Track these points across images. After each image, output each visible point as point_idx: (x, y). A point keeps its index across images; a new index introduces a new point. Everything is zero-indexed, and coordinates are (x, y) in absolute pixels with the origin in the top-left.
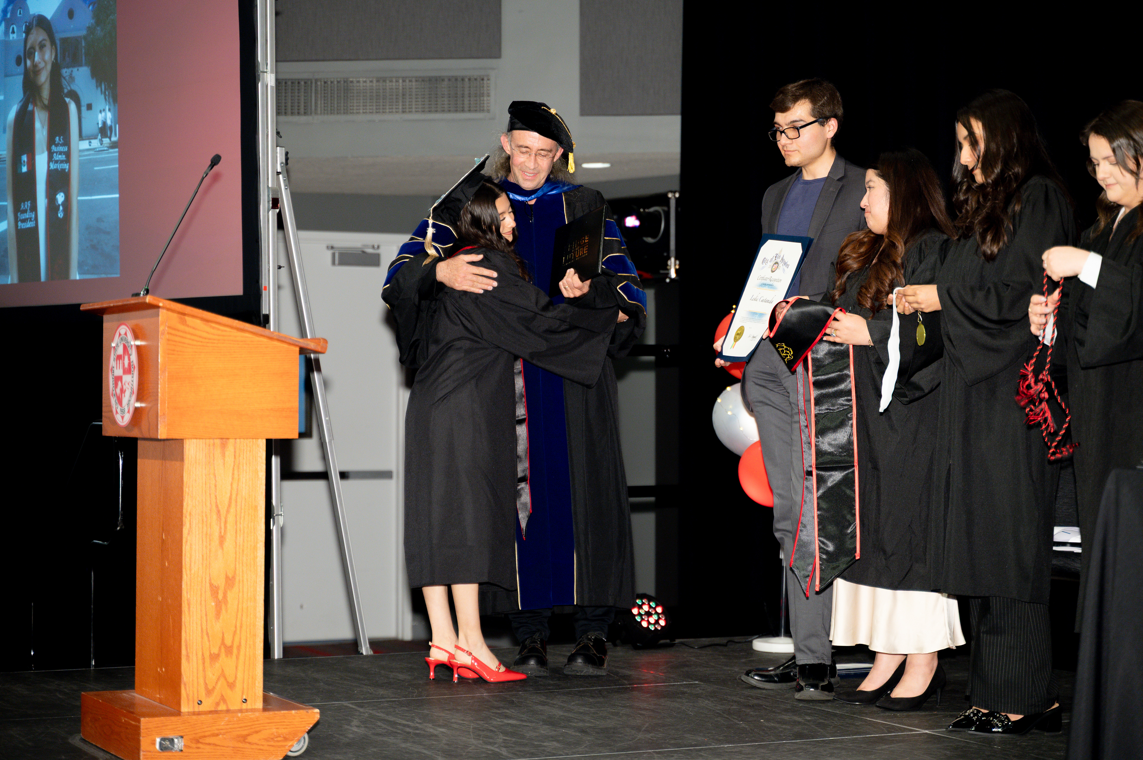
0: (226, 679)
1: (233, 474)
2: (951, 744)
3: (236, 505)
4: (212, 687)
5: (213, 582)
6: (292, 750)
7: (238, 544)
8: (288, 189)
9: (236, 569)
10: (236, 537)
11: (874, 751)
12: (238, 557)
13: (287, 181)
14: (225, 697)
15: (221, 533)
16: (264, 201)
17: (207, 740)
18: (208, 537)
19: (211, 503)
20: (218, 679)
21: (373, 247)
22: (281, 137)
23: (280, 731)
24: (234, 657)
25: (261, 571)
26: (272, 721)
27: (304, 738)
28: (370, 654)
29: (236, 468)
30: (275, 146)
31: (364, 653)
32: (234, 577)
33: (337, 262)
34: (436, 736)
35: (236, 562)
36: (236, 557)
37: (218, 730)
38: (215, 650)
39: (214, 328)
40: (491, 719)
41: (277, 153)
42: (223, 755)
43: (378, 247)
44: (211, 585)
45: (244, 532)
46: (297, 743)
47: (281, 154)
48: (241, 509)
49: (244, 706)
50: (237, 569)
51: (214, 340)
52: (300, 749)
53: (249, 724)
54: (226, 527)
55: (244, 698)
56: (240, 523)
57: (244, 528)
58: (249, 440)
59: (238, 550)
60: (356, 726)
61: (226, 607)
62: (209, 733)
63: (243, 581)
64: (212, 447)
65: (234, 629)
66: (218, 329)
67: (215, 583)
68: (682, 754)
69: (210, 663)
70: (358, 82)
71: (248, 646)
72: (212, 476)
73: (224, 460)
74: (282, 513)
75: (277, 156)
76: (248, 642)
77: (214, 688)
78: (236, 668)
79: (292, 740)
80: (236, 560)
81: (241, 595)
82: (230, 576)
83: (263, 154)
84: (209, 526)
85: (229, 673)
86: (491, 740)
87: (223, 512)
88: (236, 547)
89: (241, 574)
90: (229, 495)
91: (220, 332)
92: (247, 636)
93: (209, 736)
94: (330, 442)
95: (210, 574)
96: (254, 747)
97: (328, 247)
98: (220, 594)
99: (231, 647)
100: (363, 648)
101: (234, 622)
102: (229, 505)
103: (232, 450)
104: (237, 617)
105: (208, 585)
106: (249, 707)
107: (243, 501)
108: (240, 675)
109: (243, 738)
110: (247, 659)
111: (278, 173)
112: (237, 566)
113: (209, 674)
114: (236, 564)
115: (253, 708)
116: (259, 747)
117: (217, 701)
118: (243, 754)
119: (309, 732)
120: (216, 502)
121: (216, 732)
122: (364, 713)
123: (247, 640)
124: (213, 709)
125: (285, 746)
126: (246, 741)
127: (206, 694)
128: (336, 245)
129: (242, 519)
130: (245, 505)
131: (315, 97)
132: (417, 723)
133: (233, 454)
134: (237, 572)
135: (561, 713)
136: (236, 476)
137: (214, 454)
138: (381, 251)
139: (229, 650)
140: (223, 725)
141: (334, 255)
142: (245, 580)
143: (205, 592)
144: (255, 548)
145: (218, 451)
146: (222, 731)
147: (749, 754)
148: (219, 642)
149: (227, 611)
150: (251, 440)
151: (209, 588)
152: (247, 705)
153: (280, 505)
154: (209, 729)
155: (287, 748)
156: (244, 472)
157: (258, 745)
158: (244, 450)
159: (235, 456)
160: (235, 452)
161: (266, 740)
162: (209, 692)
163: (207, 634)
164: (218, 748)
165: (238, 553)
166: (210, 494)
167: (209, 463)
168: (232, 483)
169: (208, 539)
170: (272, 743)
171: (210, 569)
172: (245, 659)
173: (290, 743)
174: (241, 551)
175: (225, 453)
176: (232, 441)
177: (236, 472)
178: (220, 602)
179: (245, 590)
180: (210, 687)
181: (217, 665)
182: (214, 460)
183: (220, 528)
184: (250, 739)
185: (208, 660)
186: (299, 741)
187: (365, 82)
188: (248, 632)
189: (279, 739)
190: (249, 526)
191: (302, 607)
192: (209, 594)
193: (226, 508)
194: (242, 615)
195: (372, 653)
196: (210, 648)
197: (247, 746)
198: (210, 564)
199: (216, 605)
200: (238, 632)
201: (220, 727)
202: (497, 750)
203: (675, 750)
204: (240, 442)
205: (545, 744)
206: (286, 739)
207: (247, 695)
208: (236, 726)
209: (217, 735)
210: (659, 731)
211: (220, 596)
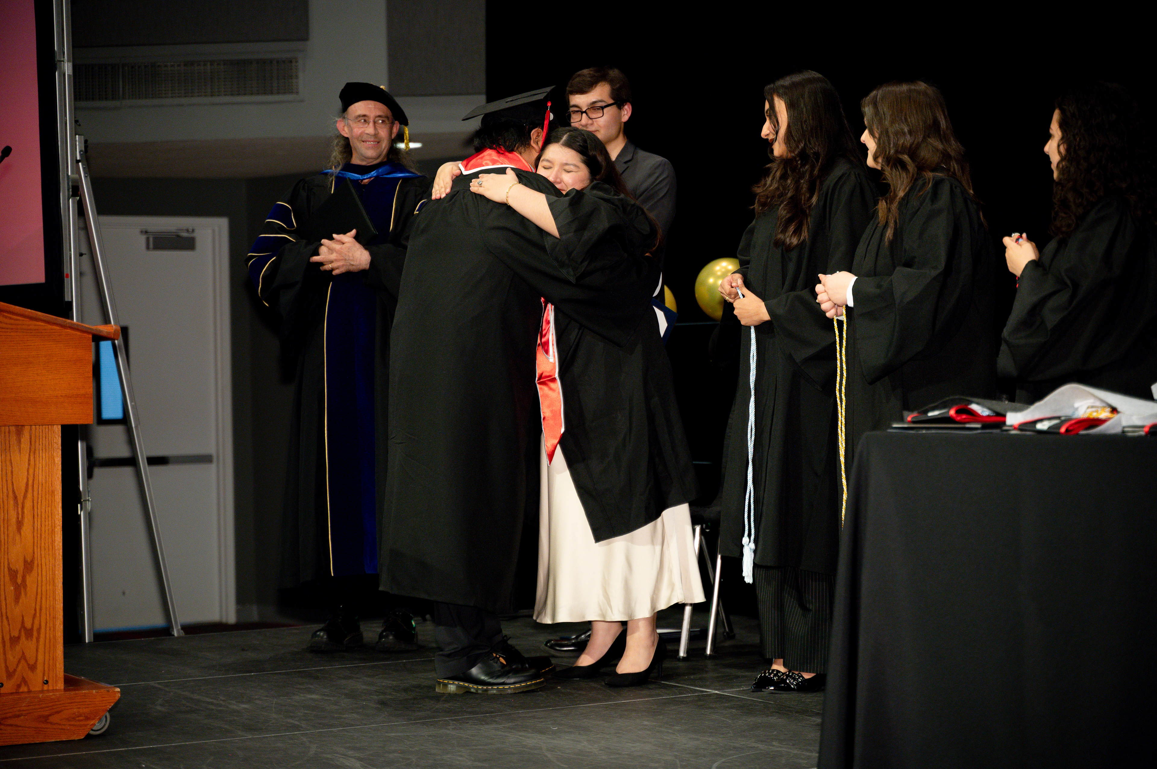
0: (26, 661)
1: (29, 460)
2: (738, 703)
3: (33, 491)
4: (13, 670)
5: (11, 566)
6: (94, 728)
7: (36, 528)
8: (88, 177)
9: (34, 553)
10: (34, 522)
11: (663, 711)
12: (36, 542)
13: (87, 169)
14: (27, 679)
15: (18, 518)
16: (64, 188)
17: (9, 722)
18: (6, 522)
19: (7, 490)
20: (19, 662)
21: (188, 231)
22: (80, 125)
23: (81, 711)
24: (34, 639)
25: (59, 554)
26: (73, 701)
27: (106, 717)
28: (181, 635)
29: (32, 454)
30: (74, 134)
31: (176, 635)
32: (32, 561)
33: (151, 246)
34: (238, 712)
35: (34, 546)
36: (34, 542)
37: (20, 711)
38: (15, 634)
39: (6, 317)
40: (294, 694)
41: (76, 141)
42: (25, 736)
43: (193, 231)
44: (10, 569)
45: (41, 516)
46: (99, 722)
47: (80, 142)
48: (38, 494)
49: (46, 687)
50: (36, 553)
51: (7, 329)
52: (102, 728)
53: (50, 705)
54: (23, 513)
55: (45, 679)
56: (38, 508)
57: (41, 512)
58: (44, 426)
59: (35, 534)
60: (160, 705)
61: (26, 590)
62: (11, 714)
63: (41, 564)
64: (7, 434)
65: (34, 612)
66: (11, 318)
67: (14, 568)
68: (477, 720)
69: (11, 646)
70: (166, 66)
71: (48, 629)
72: (8, 463)
73: (20, 447)
74: (90, 498)
75: (76, 144)
76: (48, 625)
77: (15, 670)
78: (37, 650)
79: (94, 719)
80: (34, 544)
81: (39, 579)
82: (29, 560)
83: (62, 143)
84: (6, 512)
85: (30, 654)
86: (292, 715)
87: (20, 498)
88: (34, 532)
89: (39, 558)
90: (25, 481)
91: (12, 321)
92: (46, 619)
93: (10, 717)
94: (136, 427)
95: (8, 559)
96: (55, 727)
97: (142, 232)
98: (18, 578)
99: (32, 629)
100: (175, 630)
101: (34, 605)
102: (26, 491)
103: (28, 437)
104: (36, 600)
105: (6, 570)
106: (51, 688)
107: (40, 486)
108: (40, 657)
109: (45, 719)
110: (47, 641)
111: (78, 162)
112: (36, 550)
113: (10, 657)
114: (34, 548)
115: (55, 689)
116: (60, 727)
117: (19, 683)
118: (45, 734)
119: (110, 711)
120: (13, 488)
121: (17, 713)
122: (169, 692)
123: (47, 622)
124: (15, 691)
125: (86, 725)
126: (48, 721)
127: (7, 677)
128: (150, 229)
129: (39, 504)
130: (42, 491)
131: (123, 82)
132: (221, 700)
133: (29, 440)
134: (36, 556)
135: (364, 687)
136: (32, 462)
137: (9, 441)
138: (197, 235)
139: (29, 633)
140: (24, 706)
141: (148, 239)
142: (44, 564)
143: (4, 576)
144: (53, 532)
145: (14, 438)
146: (24, 712)
147: (542, 718)
148: (19, 626)
149: (26, 594)
150: (47, 426)
151: (7, 572)
152: (49, 686)
153: (87, 490)
154: (11, 710)
155: (88, 727)
156: (41, 458)
157: (60, 724)
158: (39, 436)
159: (30, 442)
160: (31, 438)
161: (68, 719)
162: (10, 675)
163: (7, 618)
164: (20, 728)
165: (36, 538)
166: (7, 481)
167: (5, 449)
168: (28, 468)
169: (6, 525)
170: (72, 723)
171: (8, 554)
172: (45, 642)
173: (92, 722)
174: (39, 536)
175: (20, 440)
176: (27, 428)
177: (32, 458)
178: (19, 586)
179: (44, 573)
180: (11, 670)
181: (18, 648)
182: (10, 447)
183: (18, 513)
184: (52, 719)
185: (8, 644)
186: (100, 720)
187: (172, 66)
188: (48, 615)
189: (81, 718)
190: (47, 510)
191: (124, 593)
192: (7, 578)
193: (23, 494)
194: (41, 598)
195: (184, 634)
196: (10, 631)
197: (49, 726)
198: (8, 549)
199: (15, 589)
200: (38, 615)
201: (22, 709)
202: (296, 723)
203: (470, 717)
204: (36, 429)
205: (344, 716)
206: (87, 719)
207: (49, 676)
208: (37, 707)
209: (19, 716)
210: (458, 701)
211: (19, 581)
